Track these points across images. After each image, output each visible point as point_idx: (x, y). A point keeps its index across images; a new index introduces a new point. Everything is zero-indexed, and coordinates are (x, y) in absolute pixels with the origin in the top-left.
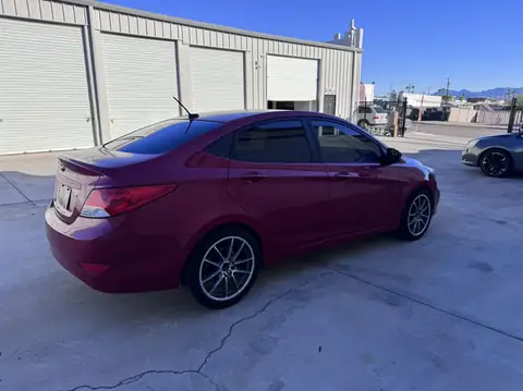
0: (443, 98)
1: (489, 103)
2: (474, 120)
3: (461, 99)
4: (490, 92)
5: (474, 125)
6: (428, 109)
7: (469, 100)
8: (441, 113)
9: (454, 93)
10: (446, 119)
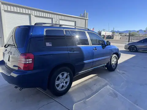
0: (112, 33)
1: (124, 34)
2: (120, 39)
3: (117, 33)
4: (125, 31)
5: (120, 40)
6: (108, 36)
7: (119, 33)
8: (111, 37)
9: (116, 31)
10: (113, 39)
